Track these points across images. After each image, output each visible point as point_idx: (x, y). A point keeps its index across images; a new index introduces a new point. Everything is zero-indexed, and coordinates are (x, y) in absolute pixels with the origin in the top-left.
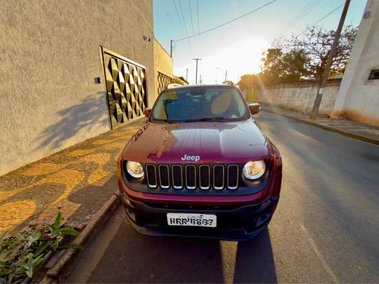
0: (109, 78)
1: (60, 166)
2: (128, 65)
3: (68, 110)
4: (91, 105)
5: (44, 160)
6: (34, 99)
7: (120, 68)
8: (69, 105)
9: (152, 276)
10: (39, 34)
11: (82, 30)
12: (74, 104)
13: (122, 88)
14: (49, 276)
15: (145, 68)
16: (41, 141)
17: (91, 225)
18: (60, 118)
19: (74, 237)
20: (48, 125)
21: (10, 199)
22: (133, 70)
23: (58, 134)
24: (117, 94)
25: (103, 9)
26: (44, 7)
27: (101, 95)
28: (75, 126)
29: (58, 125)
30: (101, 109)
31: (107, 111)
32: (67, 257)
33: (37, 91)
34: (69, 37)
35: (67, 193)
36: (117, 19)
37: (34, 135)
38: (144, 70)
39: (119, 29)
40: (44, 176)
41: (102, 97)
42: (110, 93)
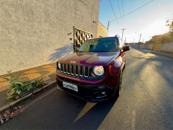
0: (76, 38)
1: (52, 66)
2: (84, 33)
3: (59, 49)
4: (67, 48)
5: (49, 64)
6: (49, 44)
7: (81, 35)
8: (60, 47)
9: (57, 104)
10: (53, 24)
11: (67, 22)
12: (61, 47)
13: (81, 42)
14: (33, 93)
15: (92, 34)
16: (49, 58)
17: (50, 84)
18: (56, 52)
19: (43, 86)
20: (52, 53)
21: (36, 73)
22: (87, 35)
23: (55, 57)
24: (79, 44)
25: (76, 13)
26: (56, 16)
27: (71, 44)
28: (61, 55)
29: (55, 54)
30: (71, 50)
31: (73, 51)
32: (39, 90)
33: (50, 42)
34: (62, 24)
35: (49, 74)
36: (82, 16)
37: (48, 56)
38: (92, 35)
39: (82, 20)
40: (47, 69)
41: (72, 45)
42: (75, 44)
